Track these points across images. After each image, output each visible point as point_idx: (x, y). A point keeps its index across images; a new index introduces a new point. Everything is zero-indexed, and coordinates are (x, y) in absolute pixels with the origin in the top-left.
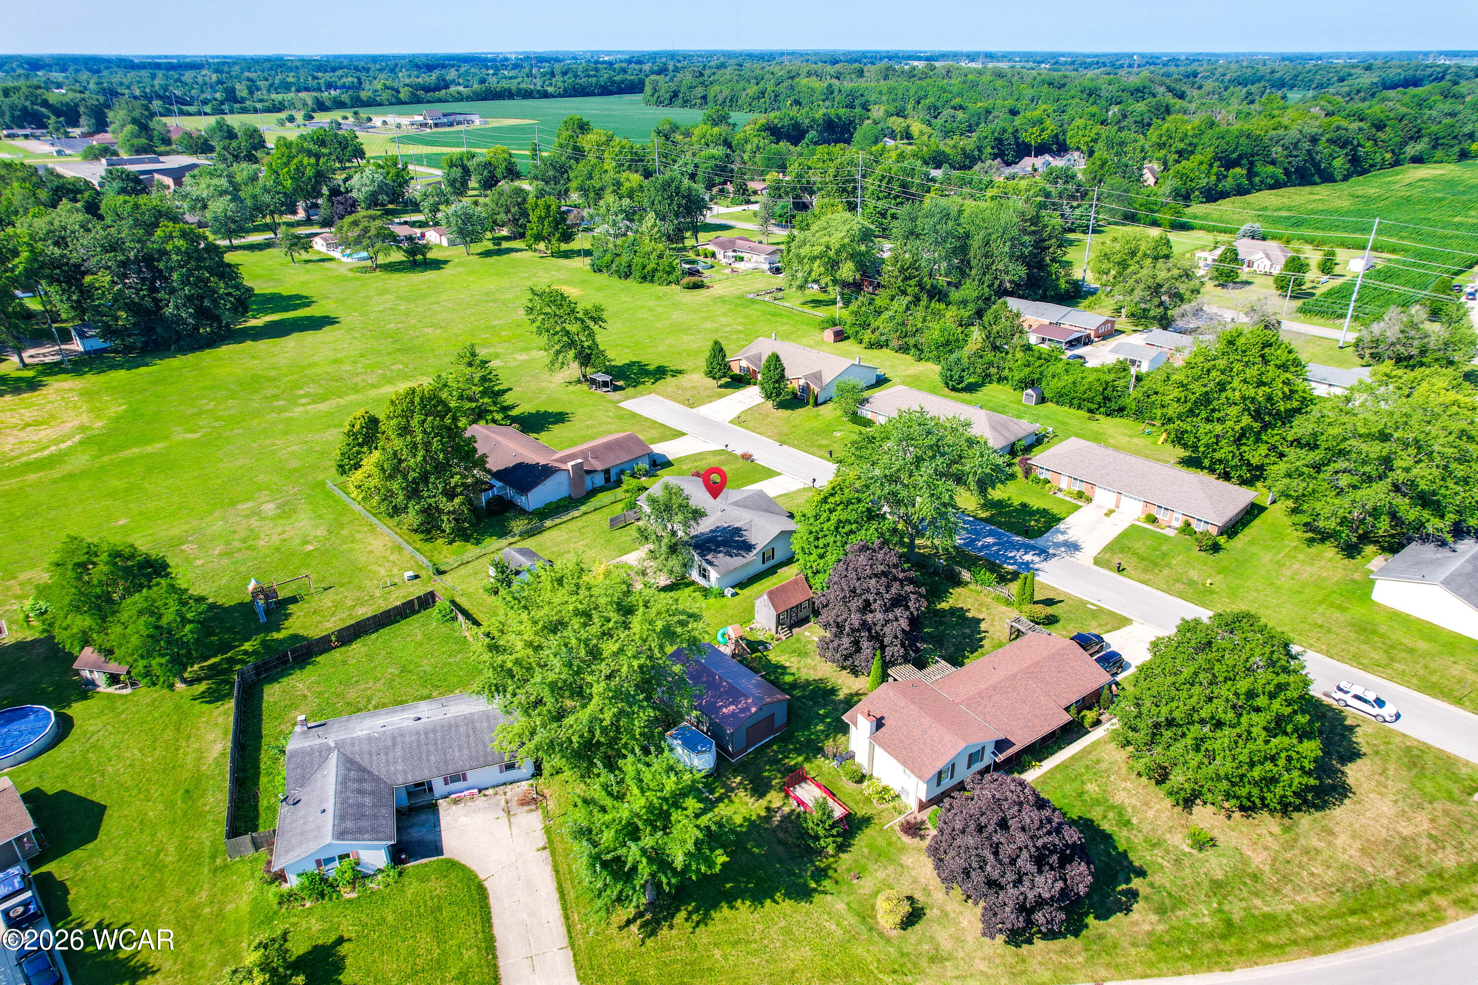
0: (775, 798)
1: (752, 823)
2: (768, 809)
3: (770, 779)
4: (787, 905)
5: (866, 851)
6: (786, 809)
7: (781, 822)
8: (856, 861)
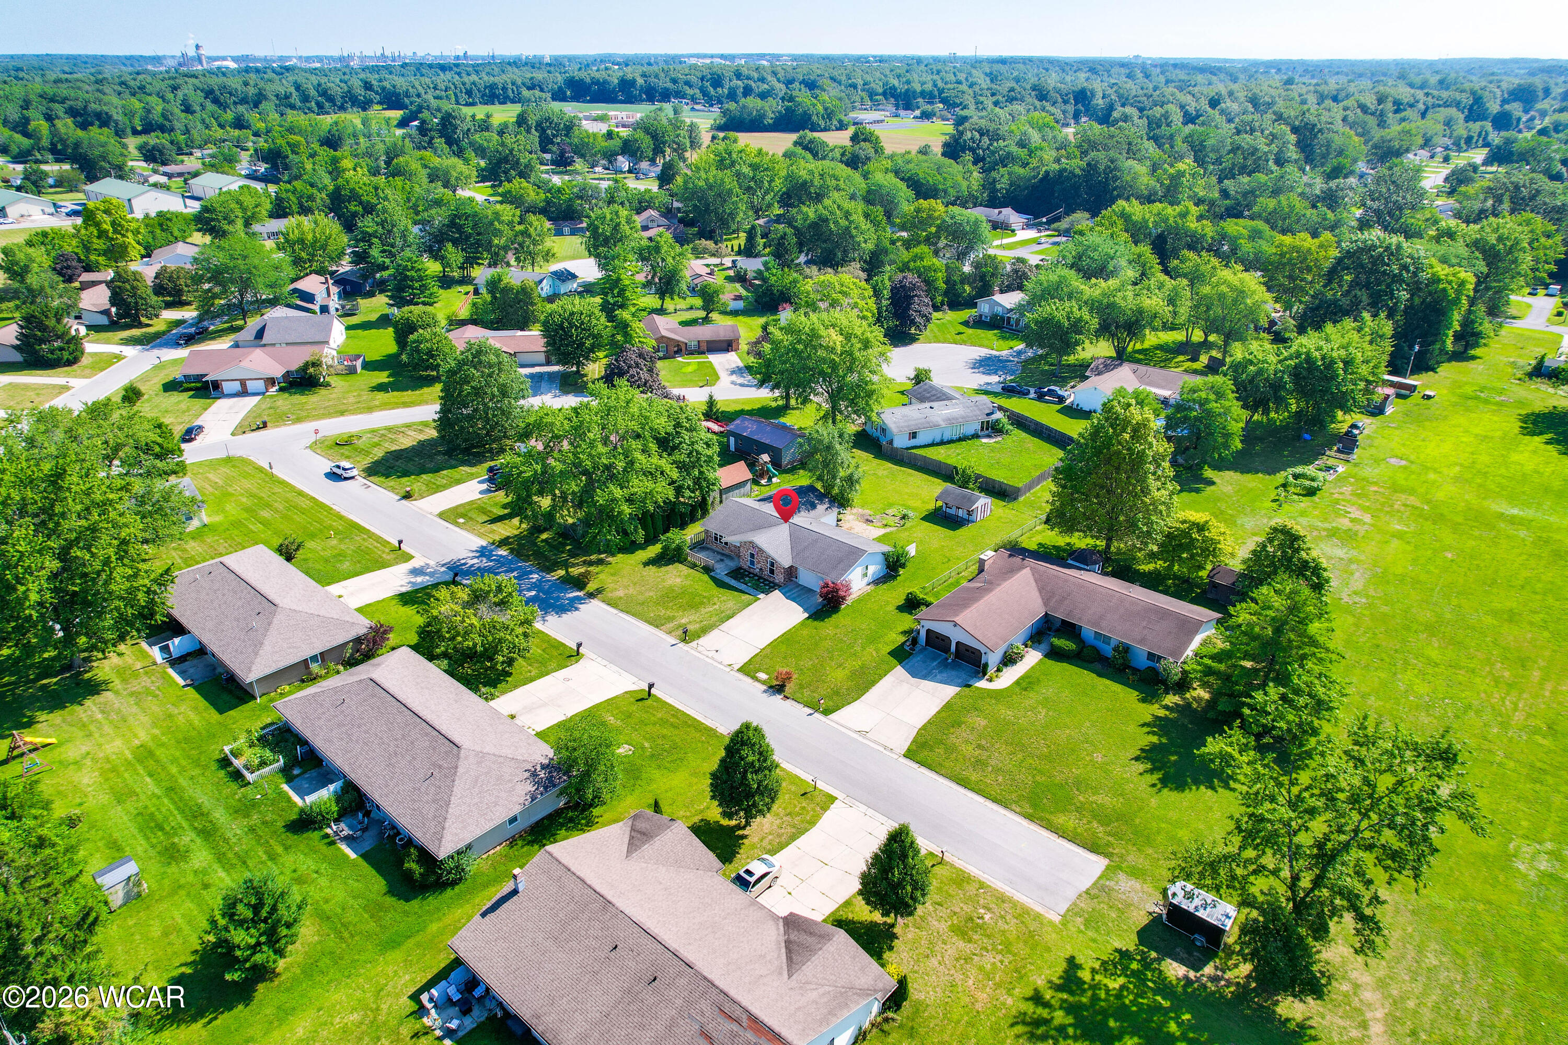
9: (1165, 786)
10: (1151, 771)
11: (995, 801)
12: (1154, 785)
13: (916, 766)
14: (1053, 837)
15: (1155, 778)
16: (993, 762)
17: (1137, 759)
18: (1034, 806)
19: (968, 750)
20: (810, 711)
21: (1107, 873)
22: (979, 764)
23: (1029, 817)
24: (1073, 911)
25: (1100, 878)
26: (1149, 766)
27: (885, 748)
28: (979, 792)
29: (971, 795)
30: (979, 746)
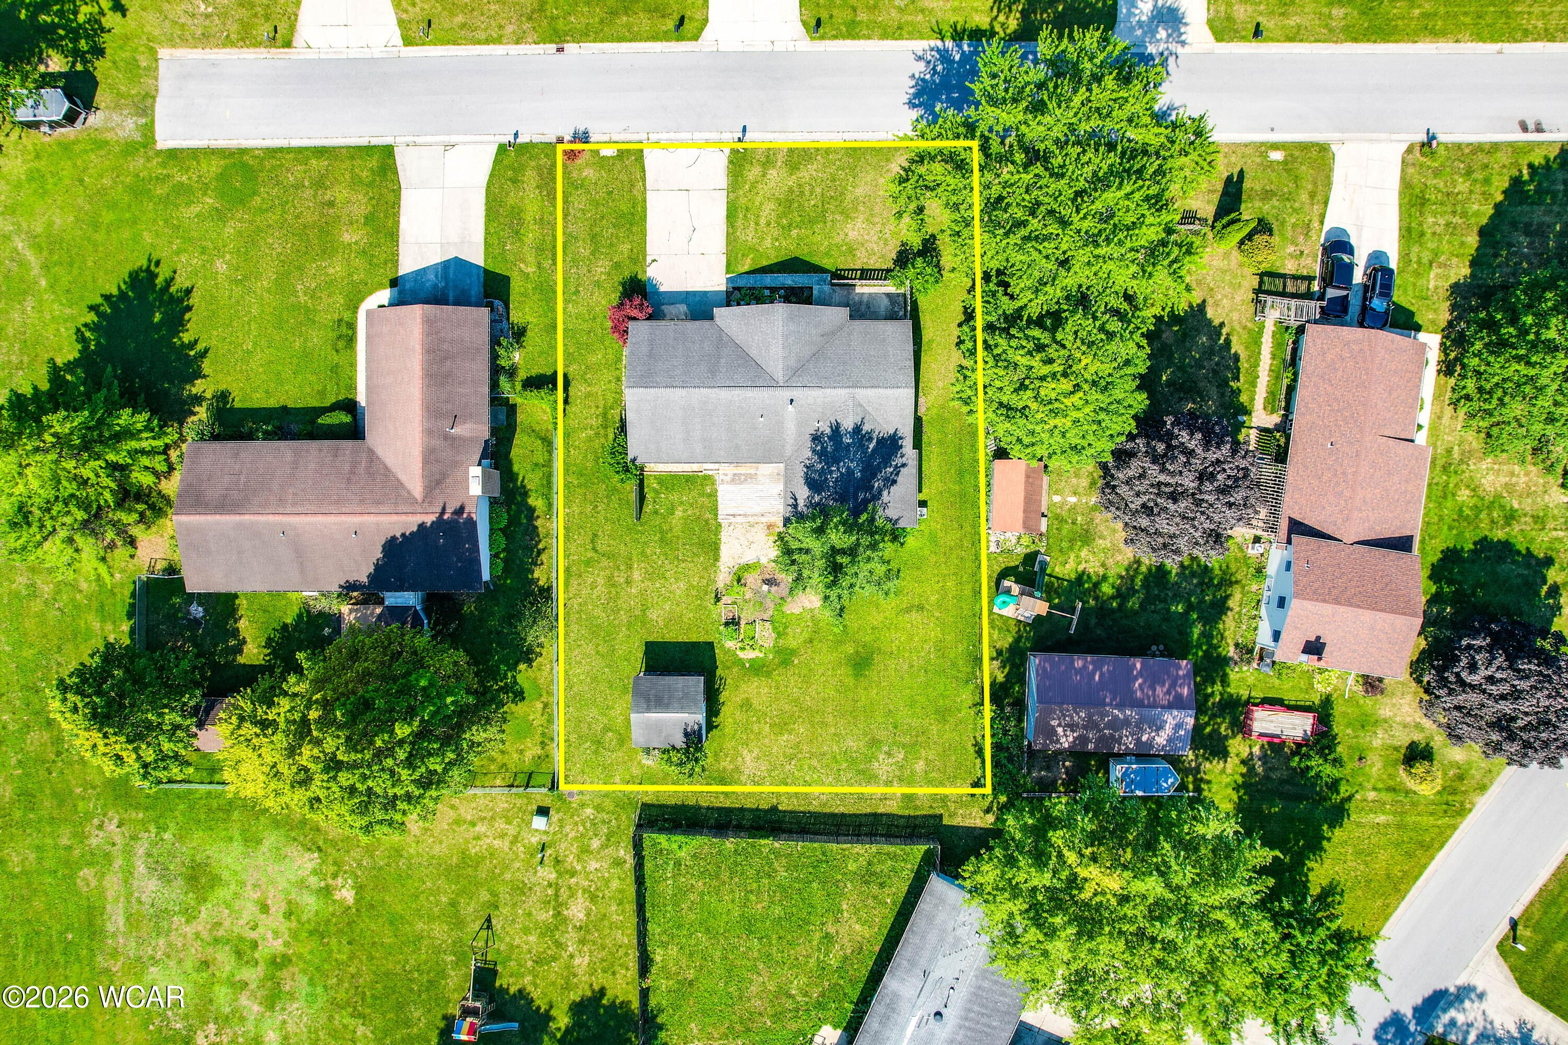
0: (1238, 747)
1: (1245, 785)
2: (1243, 762)
3: (1215, 731)
4: (1338, 834)
5: (1349, 731)
6: (1256, 750)
7: (1264, 764)
8: (1350, 747)
9: (148, 270)
10: (169, 282)
11: (281, 150)
12: (158, 263)
13: (375, 141)
14: (214, 144)
15: (163, 274)
16: (309, 193)
17: (189, 292)
18: (244, 165)
19: (341, 193)
20: (521, 139)
21: (148, 131)
22: (320, 183)
23: (243, 151)
24: (152, 70)
25: (153, 122)
26: (173, 289)
27: (415, 144)
28: (300, 150)
29: (305, 143)
30: (331, 204)
